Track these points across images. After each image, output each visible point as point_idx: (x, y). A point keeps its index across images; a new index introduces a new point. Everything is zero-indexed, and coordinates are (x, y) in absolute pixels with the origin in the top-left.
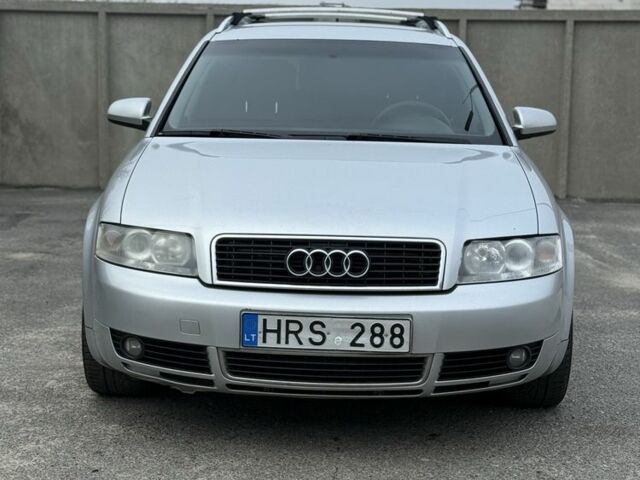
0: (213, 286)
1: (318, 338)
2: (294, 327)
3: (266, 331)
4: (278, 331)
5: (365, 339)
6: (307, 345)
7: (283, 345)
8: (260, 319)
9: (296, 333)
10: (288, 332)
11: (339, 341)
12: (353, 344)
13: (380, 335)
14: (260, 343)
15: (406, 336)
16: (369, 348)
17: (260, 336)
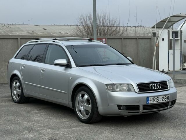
0: (139, 93)
1: (157, 100)
2: (154, 99)
3: (150, 100)
4: (152, 100)
5: (164, 100)
6: (156, 102)
7: (153, 103)
8: (150, 98)
9: (154, 100)
10: (153, 100)
11: (160, 100)
12: (162, 101)
13: (166, 99)
14: (149, 103)
15: (169, 98)
16: (164, 101)
17: (149, 101)
